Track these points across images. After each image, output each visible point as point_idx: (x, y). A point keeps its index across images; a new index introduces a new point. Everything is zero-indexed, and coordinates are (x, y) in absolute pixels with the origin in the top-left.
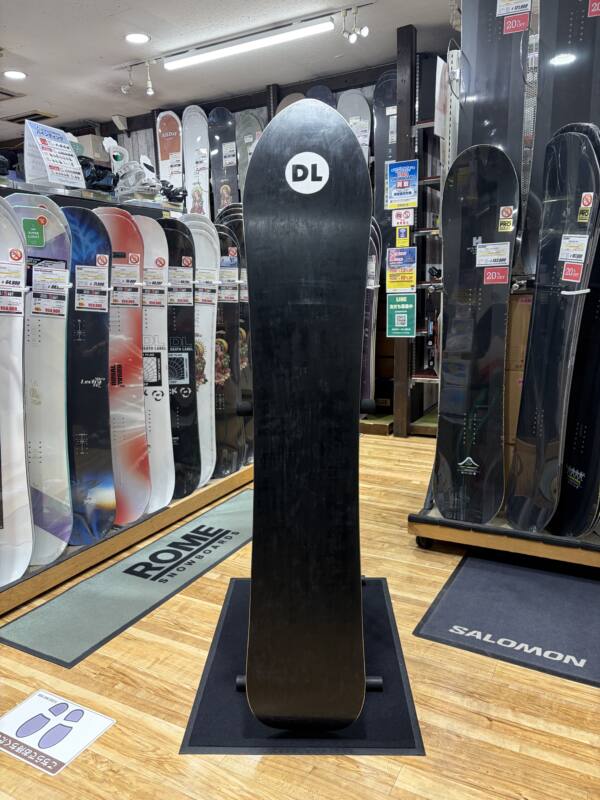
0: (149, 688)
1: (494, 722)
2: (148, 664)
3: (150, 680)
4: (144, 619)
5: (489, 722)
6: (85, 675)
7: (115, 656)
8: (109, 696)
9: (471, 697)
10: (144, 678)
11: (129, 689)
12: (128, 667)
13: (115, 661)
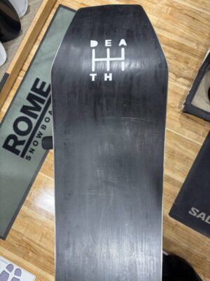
0: (44, 256)
2: (39, 238)
3: (42, 250)
4: (27, 198)
6: (13, 246)
7: (22, 231)
8: (28, 261)
10: (39, 248)
11: (35, 256)
12: (31, 240)
13: (23, 235)
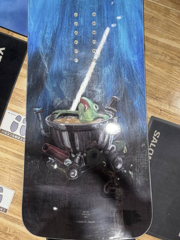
1: (162, 111)
5: (160, 112)
9: (157, 99)
